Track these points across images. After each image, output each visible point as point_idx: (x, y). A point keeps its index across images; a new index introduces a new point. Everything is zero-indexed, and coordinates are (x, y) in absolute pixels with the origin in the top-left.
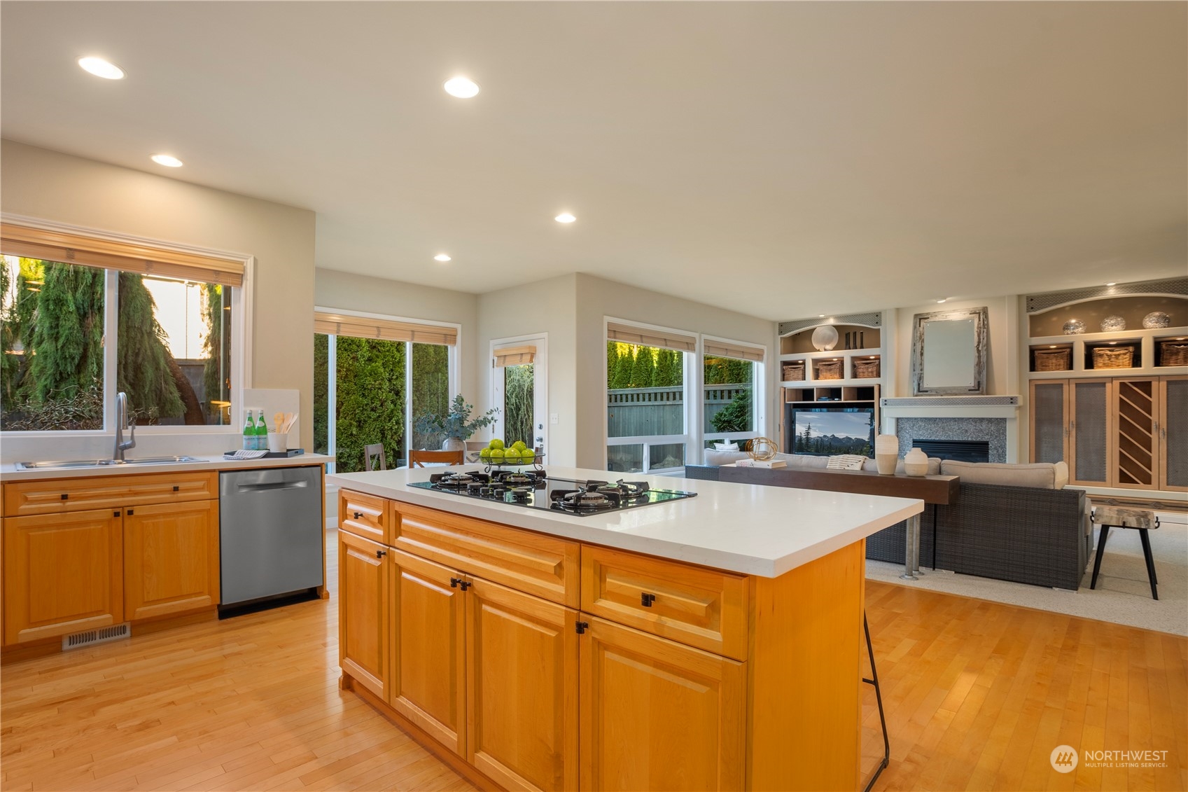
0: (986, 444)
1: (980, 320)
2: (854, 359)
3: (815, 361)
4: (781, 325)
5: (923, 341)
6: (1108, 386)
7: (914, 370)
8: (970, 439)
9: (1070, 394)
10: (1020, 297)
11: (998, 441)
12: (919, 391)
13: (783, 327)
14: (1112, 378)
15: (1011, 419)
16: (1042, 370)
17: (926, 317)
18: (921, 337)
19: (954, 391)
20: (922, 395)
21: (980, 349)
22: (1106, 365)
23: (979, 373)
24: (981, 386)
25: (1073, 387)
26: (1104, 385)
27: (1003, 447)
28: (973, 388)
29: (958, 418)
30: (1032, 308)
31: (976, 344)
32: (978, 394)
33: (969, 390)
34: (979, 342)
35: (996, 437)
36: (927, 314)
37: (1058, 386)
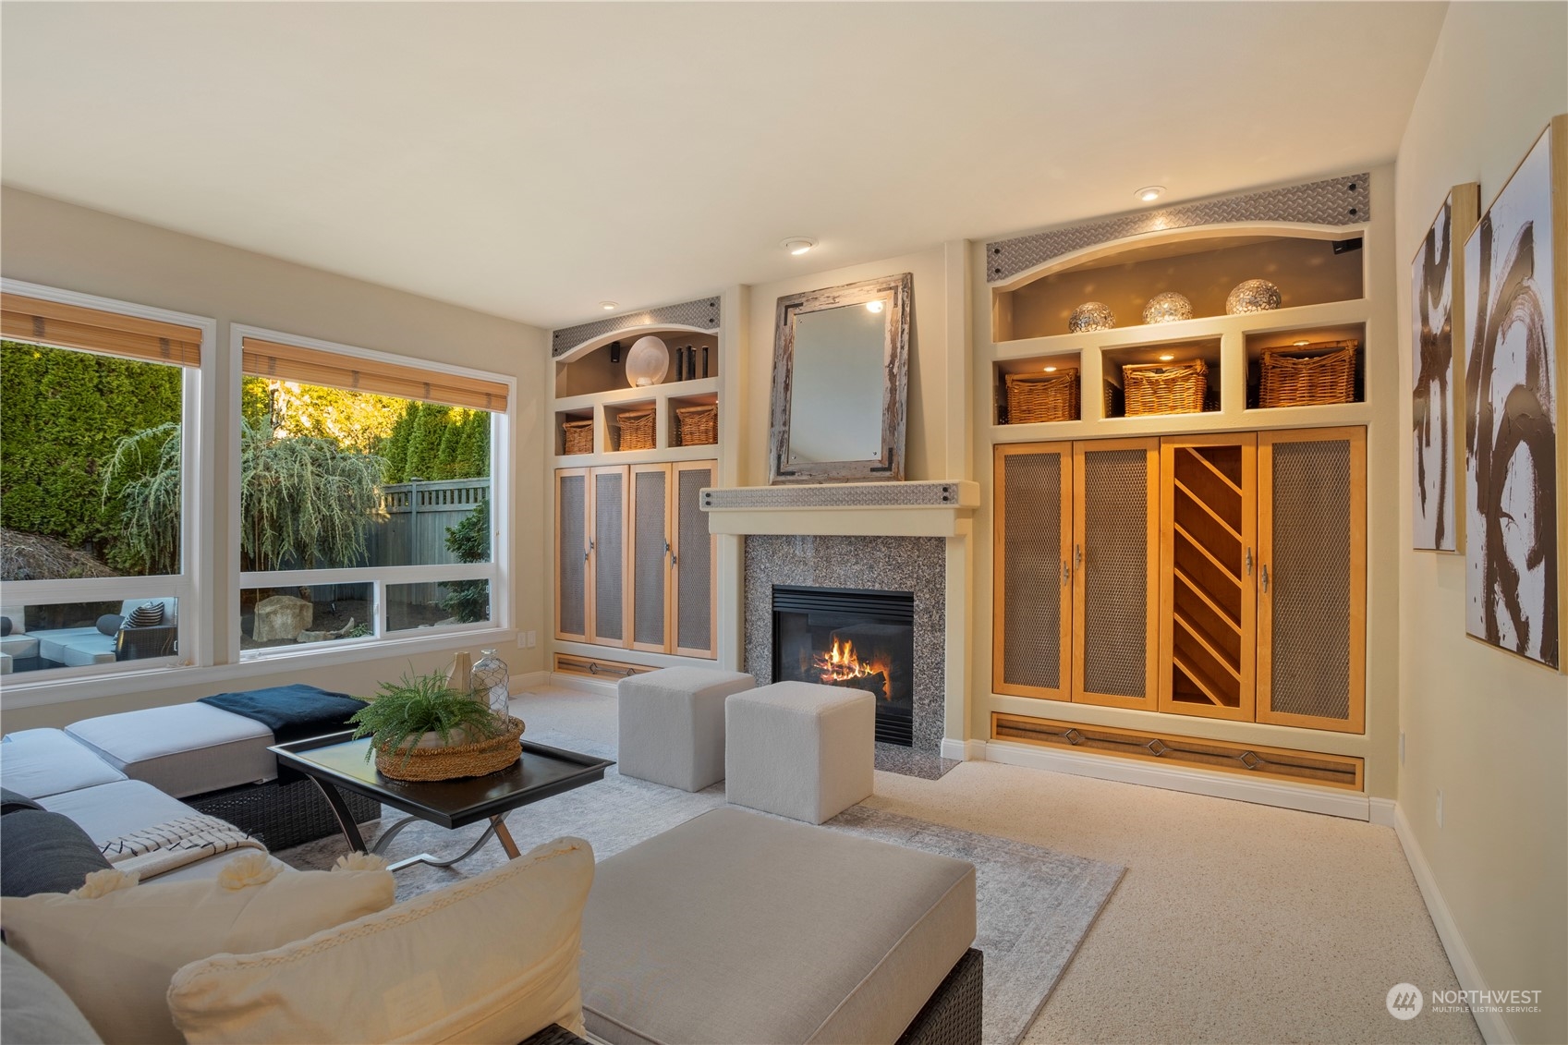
0: (908, 598)
1: (896, 305)
2: (675, 403)
3: (613, 411)
4: (557, 335)
5: (790, 358)
6: (1152, 456)
7: (772, 425)
8: (877, 587)
9: (1074, 476)
10: (972, 244)
11: (931, 591)
12: (779, 473)
13: (563, 338)
14: (1161, 438)
15: (951, 538)
16: (1021, 421)
17: (796, 302)
18: (786, 348)
19: (844, 473)
20: (784, 483)
21: (895, 370)
22: (1150, 409)
23: (891, 428)
24: (895, 459)
25: (1080, 460)
26: (1141, 455)
27: (940, 606)
28: (880, 465)
29: (856, 537)
30: (998, 271)
31: (887, 361)
32: (889, 479)
33: (873, 470)
34: (893, 356)
35: (928, 582)
36: (801, 295)
37: (1049, 460)
